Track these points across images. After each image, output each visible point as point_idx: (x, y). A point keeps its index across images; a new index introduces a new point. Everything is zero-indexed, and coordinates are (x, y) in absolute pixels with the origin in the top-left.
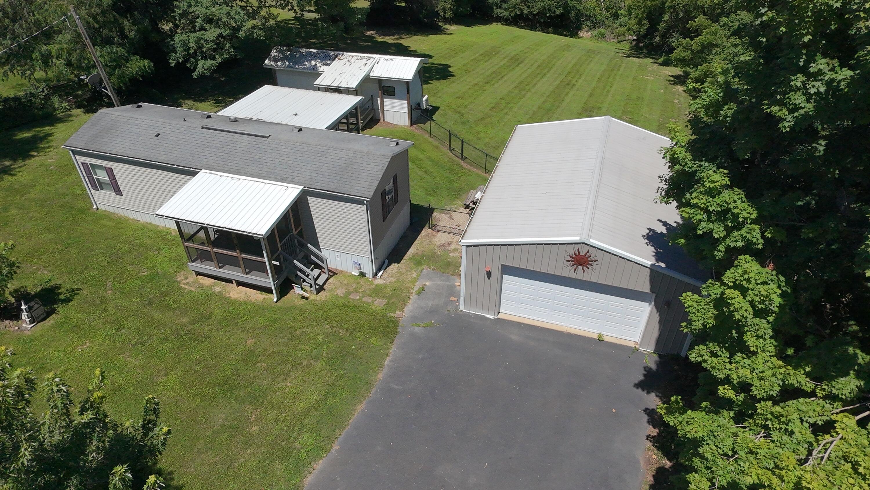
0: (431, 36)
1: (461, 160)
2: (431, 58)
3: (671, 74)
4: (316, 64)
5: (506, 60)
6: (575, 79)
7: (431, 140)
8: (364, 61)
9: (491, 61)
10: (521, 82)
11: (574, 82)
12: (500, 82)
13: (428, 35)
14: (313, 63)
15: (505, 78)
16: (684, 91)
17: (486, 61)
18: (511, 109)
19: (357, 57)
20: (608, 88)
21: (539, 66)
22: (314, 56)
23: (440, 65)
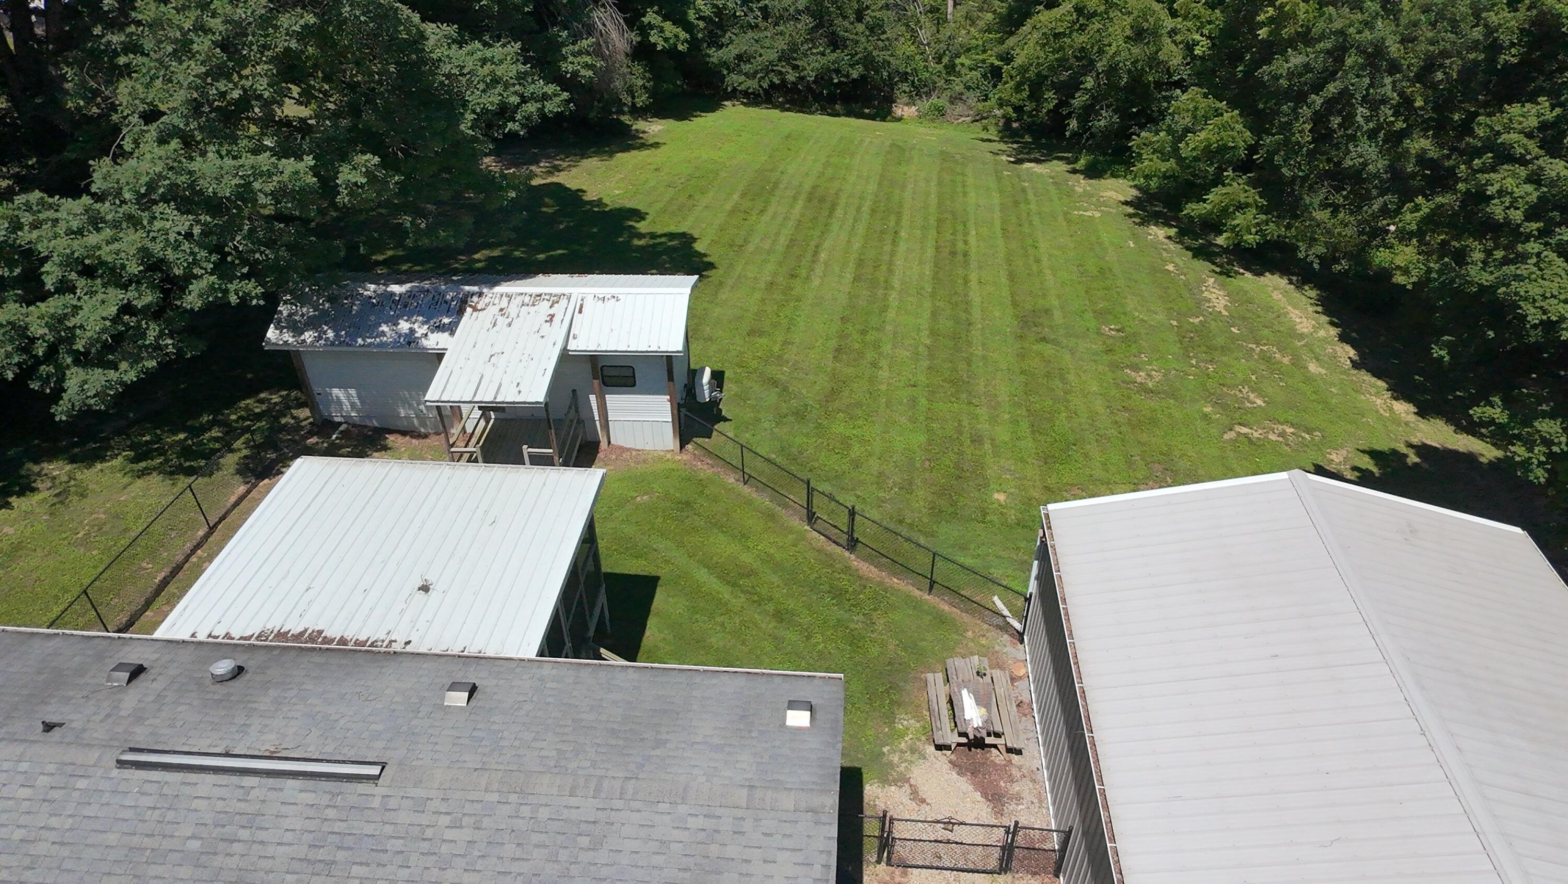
0: (619, 155)
1: (847, 554)
2: (644, 219)
3: (1123, 199)
4: (412, 331)
5: (800, 203)
6: (960, 237)
7: (746, 490)
8: (544, 307)
9: (771, 210)
10: (860, 263)
11: (960, 246)
12: (819, 269)
13: (611, 154)
14: (404, 326)
15: (823, 256)
16: (1169, 238)
17: (762, 212)
18: (876, 346)
19: (520, 299)
20: (1031, 251)
21: (873, 211)
22: (404, 306)
23: (672, 236)
